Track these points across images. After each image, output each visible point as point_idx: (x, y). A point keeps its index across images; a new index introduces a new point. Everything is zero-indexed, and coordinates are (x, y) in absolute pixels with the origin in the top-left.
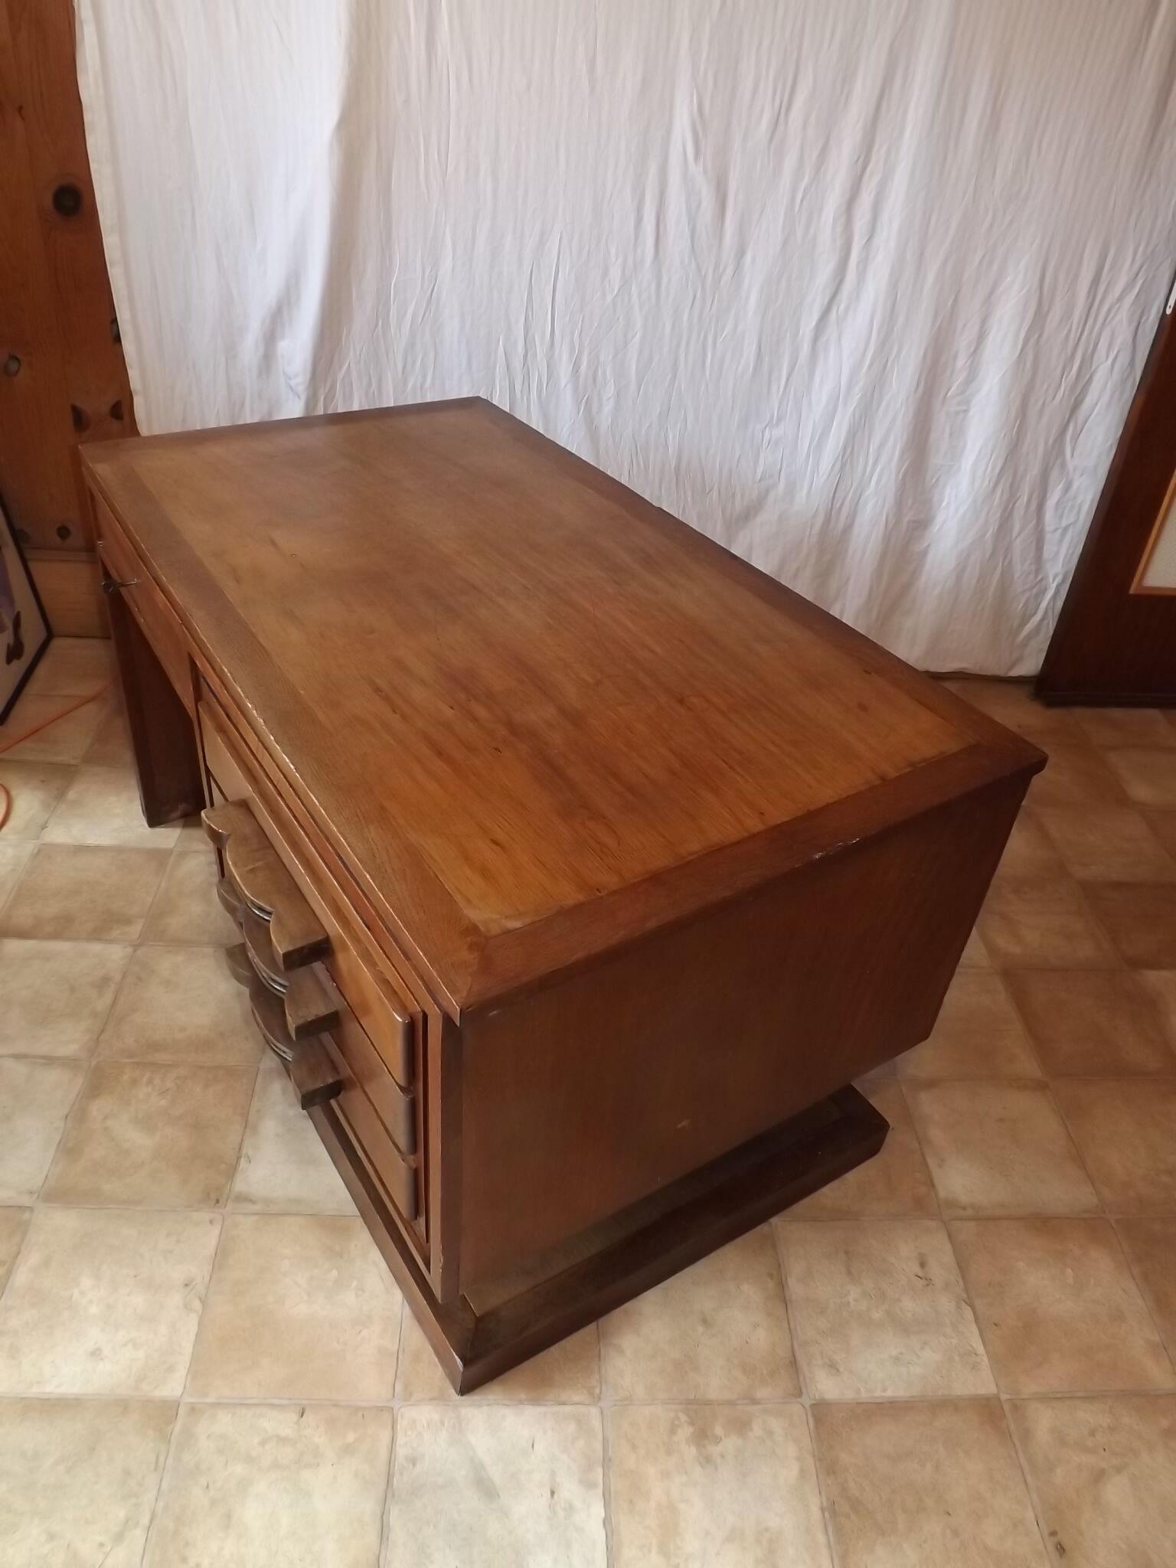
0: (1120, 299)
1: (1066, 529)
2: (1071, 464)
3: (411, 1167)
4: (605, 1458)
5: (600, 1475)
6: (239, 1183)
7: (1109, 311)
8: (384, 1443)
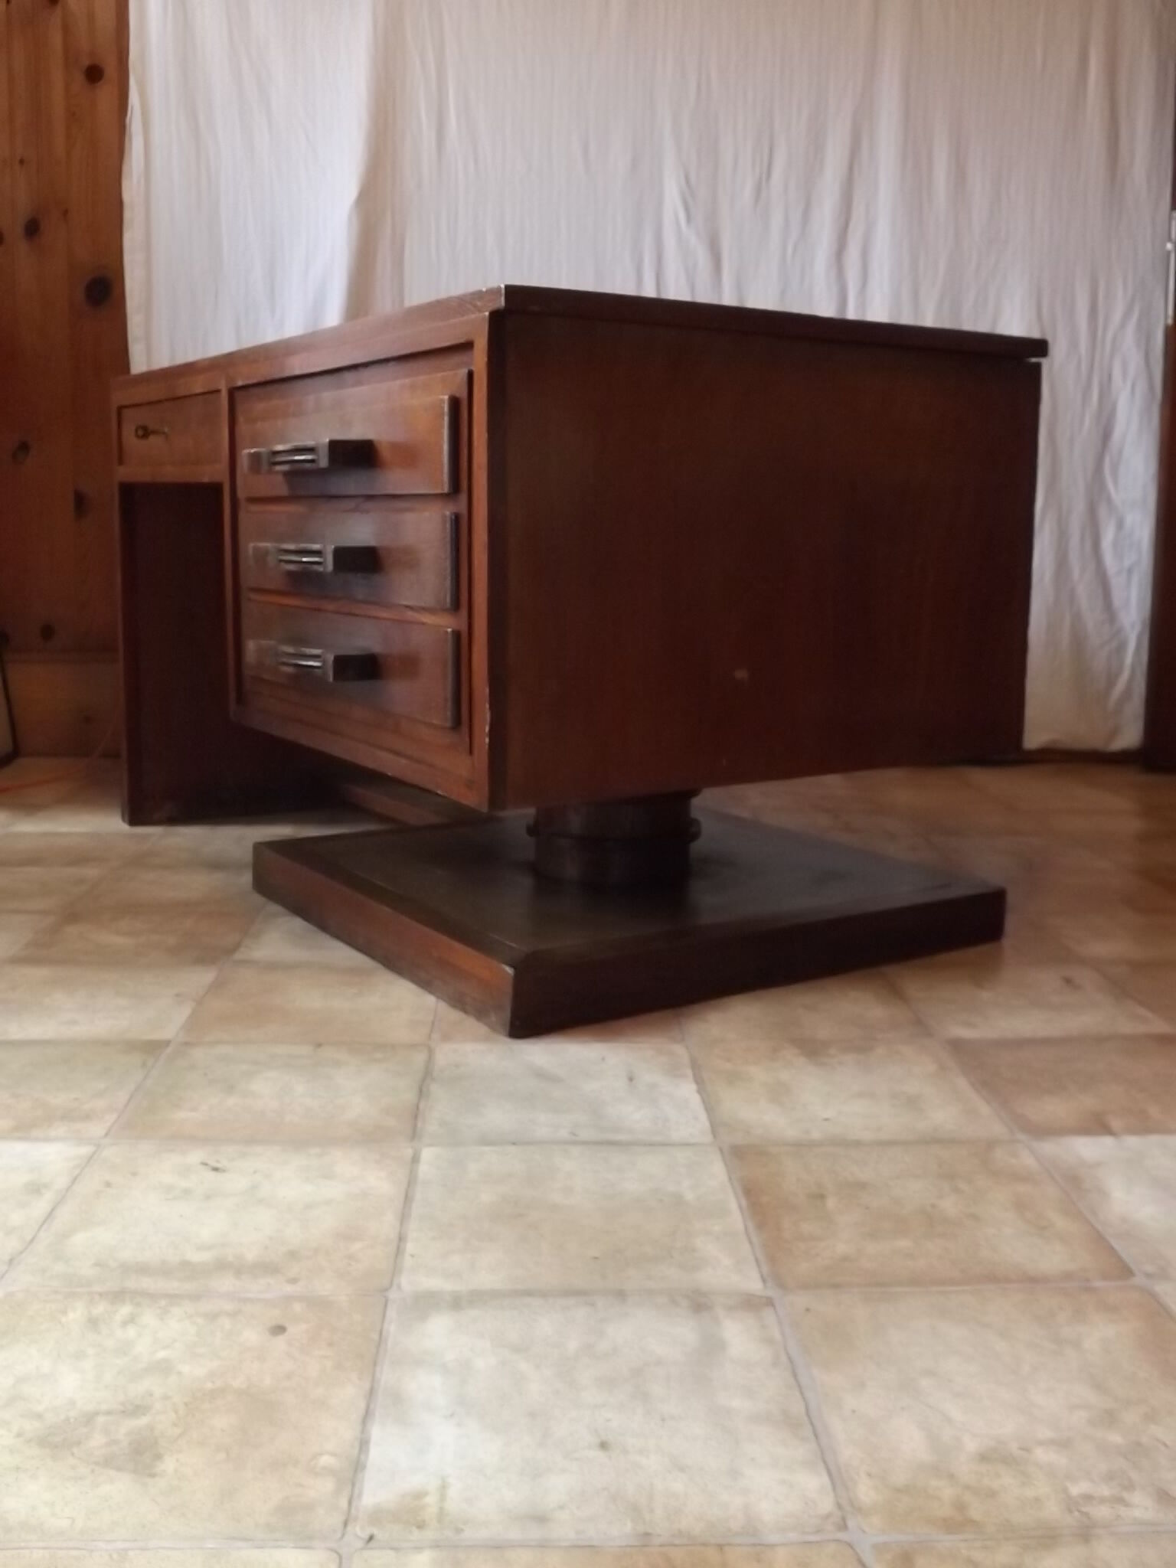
0: (1123, 325)
1: (1130, 571)
2: (1117, 496)
3: (453, 631)
4: (695, 1065)
5: (689, 1072)
6: (238, 956)
7: (1114, 339)
8: (420, 1058)
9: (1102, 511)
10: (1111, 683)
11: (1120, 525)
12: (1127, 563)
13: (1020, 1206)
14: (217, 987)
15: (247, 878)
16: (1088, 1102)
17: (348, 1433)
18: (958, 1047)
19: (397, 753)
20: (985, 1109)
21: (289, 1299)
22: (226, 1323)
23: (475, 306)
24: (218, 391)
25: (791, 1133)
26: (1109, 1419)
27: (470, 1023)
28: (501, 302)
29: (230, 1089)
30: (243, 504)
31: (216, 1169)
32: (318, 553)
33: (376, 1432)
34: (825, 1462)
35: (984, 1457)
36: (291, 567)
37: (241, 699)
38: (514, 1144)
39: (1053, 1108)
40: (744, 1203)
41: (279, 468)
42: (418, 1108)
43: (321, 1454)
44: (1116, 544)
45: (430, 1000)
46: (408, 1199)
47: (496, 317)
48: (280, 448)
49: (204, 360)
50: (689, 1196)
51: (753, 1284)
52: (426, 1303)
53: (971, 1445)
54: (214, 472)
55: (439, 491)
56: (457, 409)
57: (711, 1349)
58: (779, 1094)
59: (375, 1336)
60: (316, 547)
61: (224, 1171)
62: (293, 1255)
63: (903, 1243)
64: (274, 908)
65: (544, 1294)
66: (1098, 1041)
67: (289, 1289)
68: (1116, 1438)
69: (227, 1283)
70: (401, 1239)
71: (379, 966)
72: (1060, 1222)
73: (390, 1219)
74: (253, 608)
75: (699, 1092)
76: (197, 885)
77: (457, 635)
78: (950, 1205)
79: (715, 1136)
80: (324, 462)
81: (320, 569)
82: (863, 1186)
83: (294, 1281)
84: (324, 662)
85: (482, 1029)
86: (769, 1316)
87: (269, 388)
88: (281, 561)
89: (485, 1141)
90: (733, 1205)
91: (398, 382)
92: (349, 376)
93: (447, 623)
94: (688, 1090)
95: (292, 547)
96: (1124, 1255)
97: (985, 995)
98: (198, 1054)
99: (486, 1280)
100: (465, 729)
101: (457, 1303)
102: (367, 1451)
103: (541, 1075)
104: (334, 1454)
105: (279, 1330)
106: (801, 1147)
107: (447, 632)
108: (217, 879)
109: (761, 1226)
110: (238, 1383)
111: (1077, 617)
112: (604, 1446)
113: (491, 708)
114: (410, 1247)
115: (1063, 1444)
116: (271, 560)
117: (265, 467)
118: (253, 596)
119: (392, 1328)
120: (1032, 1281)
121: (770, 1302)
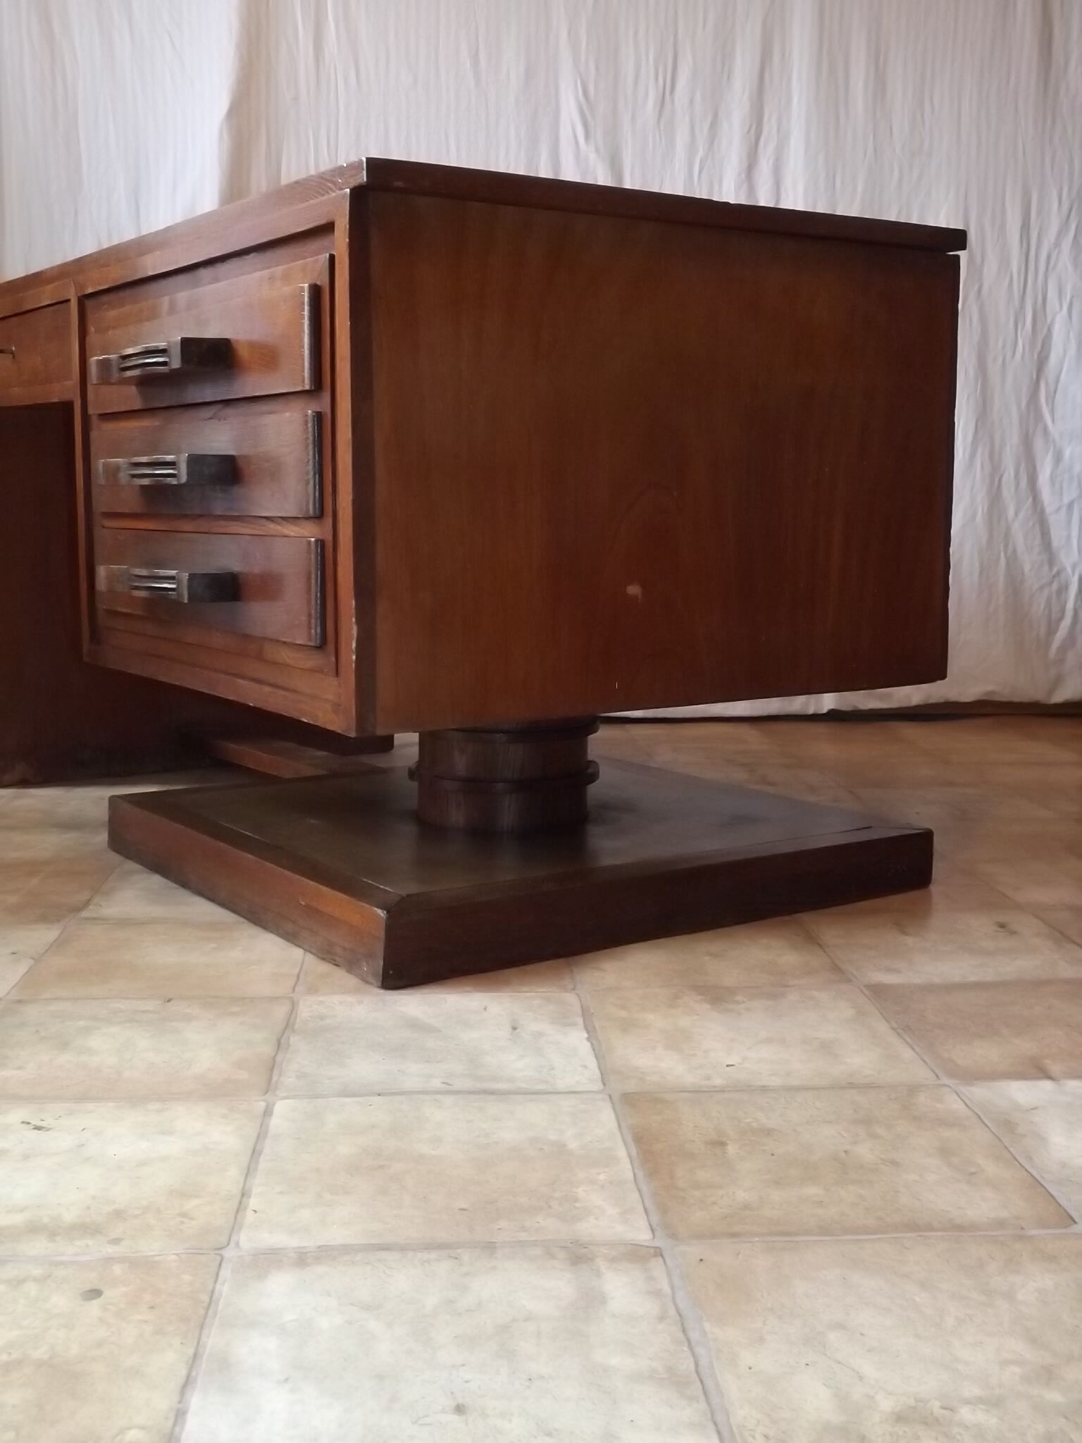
0: (1057, 244)
1: (1070, 505)
3: (317, 541)
4: (585, 1013)
5: (580, 1020)
6: (84, 914)
7: (1049, 257)
8: (281, 1011)
9: (1039, 443)
10: (1051, 631)
11: (1058, 458)
12: (1066, 500)
13: (945, 1152)
14: (59, 945)
15: (103, 837)
16: (1025, 1046)
17: (163, 1402)
18: (878, 992)
19: (259, 681)
20: (907, 1053)
21: (109, 1260)
22: (32, 1289)
23: (334, 183)
24: (68, 301)
25: (690, 1079)
26: (1048, 1375)
27: (340, 976)
28: (363, 177)
29: (64, 1045)
30: (94, 420)
31: (38, 1128)
32: (172, 464)
33: (195, 1401)
34: (715, 1424)
35: (900, 1418)
36: (146, 482)
37: (95, 637)
38: (379, 1095)
39: (985, 1052)
40: (634, 1152)
41: (129, 373)
42: (274, 1061)
43: (130, 1428)
44: (1052, 478)
45: (297, 953)
46: (255, 1153)
47: (358, 195)
48: (130, 351)
49: (52, 268)
50: (573, 1145)
51: (642, 1235)
52: (267, 1260)
53: (886, 1405)
54: (65, 389)
55: (299, 389)
56: (319, 298)
57: (591, 1301)
58: (677, 1041)
59: (206, 1298)
60: (170, 458)
61: (48, 1130)
62: (119, 1214)
63: (812, 1191)
64: (131, 865)
65: (402, 1248)
66: (1037, 985)
67: (110, 1250)
68: (1054, 1397)
69: (39, 1246)
70: (245, 1194)
71: (242, 920)
72: (991, 1169)
73: (234, 1174)
74: (106, 532)
75: (588, 1039)
76: (48, 844)
77: (321, 543)
78: (866, 1152)
79: (604, 1084)
80: (176, 363)
81: (174, 481)
82: (769, 1132)
83: (116, 1241)
84: (179, 583)
85: (352, 981)
86: (656, 1266)
87: (122, 294)
88: (134, 476)
89: (347, 1093)
90: (622, 1152)
91: (258, 274)
92: (204, 273)
93: (310, 532)
94: (577, 1039)
95: (144, 459)
96: (1063, 1202)
97: (910, 941)
98: (32, 1012)
99: (337, 1235)
100: (331, 647)
101: (302, 1259)
102: (184, 1422)
103: (414, 1025)
104: (142, 1428)
105: (95, 1293)
106: (699, 1094)
107: (310, 541)
108: (70, 838)
109: (652, 1174)
110: (40, 1353)
111: (1013, 560)
112: (460, 1409)
113: (358, 622)
114: (253, 1202)
115: (994, 1403)
116: (123, 477)
117: (116, 375)
118: (108, 523)
119: (224, 1289)
120: (959, 1229)
121: (659, 1253)
